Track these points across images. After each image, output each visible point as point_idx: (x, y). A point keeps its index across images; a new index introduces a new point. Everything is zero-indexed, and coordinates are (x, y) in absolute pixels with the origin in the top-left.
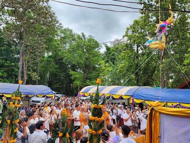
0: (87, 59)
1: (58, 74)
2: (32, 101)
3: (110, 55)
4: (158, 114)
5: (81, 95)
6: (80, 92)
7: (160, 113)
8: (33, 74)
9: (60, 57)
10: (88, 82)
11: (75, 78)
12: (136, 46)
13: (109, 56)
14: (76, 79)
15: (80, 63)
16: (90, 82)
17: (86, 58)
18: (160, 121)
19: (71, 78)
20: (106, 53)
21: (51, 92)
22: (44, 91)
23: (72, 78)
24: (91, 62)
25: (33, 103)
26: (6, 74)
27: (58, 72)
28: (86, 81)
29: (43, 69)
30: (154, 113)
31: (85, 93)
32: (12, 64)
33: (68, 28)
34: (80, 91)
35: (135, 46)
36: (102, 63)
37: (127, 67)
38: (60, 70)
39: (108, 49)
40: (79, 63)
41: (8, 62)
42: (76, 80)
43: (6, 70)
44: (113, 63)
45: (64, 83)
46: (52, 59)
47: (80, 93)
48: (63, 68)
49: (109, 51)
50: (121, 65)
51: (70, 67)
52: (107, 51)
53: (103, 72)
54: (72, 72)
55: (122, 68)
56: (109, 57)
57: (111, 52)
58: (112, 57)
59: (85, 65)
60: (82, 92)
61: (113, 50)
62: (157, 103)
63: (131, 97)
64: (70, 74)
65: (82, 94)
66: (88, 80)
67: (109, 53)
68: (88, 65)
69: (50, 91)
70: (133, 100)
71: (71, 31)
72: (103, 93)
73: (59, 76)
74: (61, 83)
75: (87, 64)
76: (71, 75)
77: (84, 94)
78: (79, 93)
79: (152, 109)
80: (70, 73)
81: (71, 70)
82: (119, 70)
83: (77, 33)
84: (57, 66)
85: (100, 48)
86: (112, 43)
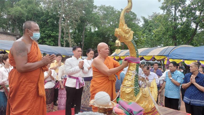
3: (148, 27)
12: (174, 8)
20: (144, 26)
26: (53, 43)
31: (115, 57)
32: (57, 34)
33: (109, 6)
35: (172, 8)
39: (146, 21)
41: (54, 32)
43: (53, 40)
49: (147, 23)
52: (145, 24)
57: (149, 24)
60: (113, 56)
61: (151, 22)
63: (166, 57)
67: (147, 25)
70: (168, 60)
71: (113, 8)
83: (117, 10)
85: (139, 21)
86: (150, 17)
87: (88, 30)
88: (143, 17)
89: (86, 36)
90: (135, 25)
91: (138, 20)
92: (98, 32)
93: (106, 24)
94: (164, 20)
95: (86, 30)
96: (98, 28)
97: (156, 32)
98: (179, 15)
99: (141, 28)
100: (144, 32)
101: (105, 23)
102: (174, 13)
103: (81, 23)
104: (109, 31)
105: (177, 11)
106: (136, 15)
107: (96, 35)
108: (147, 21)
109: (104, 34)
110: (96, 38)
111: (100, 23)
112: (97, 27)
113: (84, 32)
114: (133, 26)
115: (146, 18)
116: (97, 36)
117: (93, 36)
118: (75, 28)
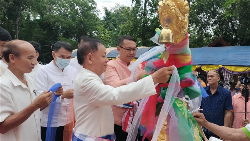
1: (47, 41)
3: (110, 21)
15: (73, 27)
20: (105, 19)
38: (49, 37)
39: (108, 13)
49: (109, 16)
52: (106, 17)
57: (111, 18)
58: (112, 23)
61: (114, 16)
67: (109, 19)
85: (99, 13)
86: (112, 8)
87: (25, 17)
88: (105, 8)
89: (22, 26)
90: (95, 17)
91: (97, 10)
92: (41, 22)
93: (53, 12)
94: (133, 13)
95: (22, 17)
96: (42, 15)
97: (123, 28)
98: (149, 9)
99: (101, 21)
100: (106, 27)
101: (52, 9)
102: (143, 6)
103: (13, 5)
104: (59, 21)
105: (148, 4)
106: (96, 4)
107: (37, 26)
108: (110, 13)
109: (51, 26)
110: (37, 30)
111: (45, 8)
112: (40, 13)
113: (18, 20)
114: (93, 18)
115: (107, 9)
116: (41, 28)
117: (33, 26)
118: (4, 12)
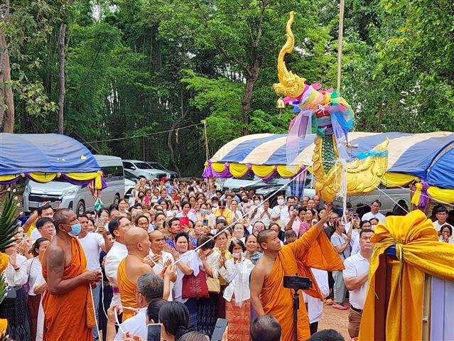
0: (254, 22)
2: (31, 198)
4: (417, 281)
5: (214, 175)
6: (212, 160)
7: (429, 275)
8: (26, 92)
9: (147, 21)
10: (259, 116)
11: (211, 104)
13: (351, 8)
14: (211, 108)
15: (228, 41)
16: (266, 119)
17: (249, 20)
18: (426, 319)
19: (191, 103)
21: (88, 161)
22: (59, 156)
23: (198, 102)
24: (270, 37)
25: (35, 204)
27: (145, 81)
28: (252, 114)
29: (84, 70)
30: (396, 272)
31: (232, 166)
34: (211, 156)
36: (317, 36)
37: (418, 50)
38: (153, 74)
40: (221, 43)
42: (214, 113)
44: (364, 36)
45: (168, 122)
46: (114, 30)
47: (213, 165)
48: (164, 63)
50: (393, 43)
51: (194, 60)
53: (324, 78)
54: (196, 81)
55: (396, 57)
56: (350, 12)
58: (363, 8)
59: (249, 47)
60: (220, 160)
62: (416, 224)
63: (416, 178)
64: (188, 87)
65: (218, 168)
66: (259, 111)
68: (260, 49)
69: (84, 158)
70: (424, 191)
72: (301, 165)
73: (150, 95)
74: (155, 123)
75: (257, 44)
76: (193, 93)
77: (228, 168)
78: (206, 164)
79: (389, 255)
80: (188, 84)
81: (191, 72)
82: (380, 66)
84: (138, 57)
